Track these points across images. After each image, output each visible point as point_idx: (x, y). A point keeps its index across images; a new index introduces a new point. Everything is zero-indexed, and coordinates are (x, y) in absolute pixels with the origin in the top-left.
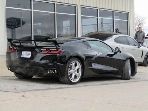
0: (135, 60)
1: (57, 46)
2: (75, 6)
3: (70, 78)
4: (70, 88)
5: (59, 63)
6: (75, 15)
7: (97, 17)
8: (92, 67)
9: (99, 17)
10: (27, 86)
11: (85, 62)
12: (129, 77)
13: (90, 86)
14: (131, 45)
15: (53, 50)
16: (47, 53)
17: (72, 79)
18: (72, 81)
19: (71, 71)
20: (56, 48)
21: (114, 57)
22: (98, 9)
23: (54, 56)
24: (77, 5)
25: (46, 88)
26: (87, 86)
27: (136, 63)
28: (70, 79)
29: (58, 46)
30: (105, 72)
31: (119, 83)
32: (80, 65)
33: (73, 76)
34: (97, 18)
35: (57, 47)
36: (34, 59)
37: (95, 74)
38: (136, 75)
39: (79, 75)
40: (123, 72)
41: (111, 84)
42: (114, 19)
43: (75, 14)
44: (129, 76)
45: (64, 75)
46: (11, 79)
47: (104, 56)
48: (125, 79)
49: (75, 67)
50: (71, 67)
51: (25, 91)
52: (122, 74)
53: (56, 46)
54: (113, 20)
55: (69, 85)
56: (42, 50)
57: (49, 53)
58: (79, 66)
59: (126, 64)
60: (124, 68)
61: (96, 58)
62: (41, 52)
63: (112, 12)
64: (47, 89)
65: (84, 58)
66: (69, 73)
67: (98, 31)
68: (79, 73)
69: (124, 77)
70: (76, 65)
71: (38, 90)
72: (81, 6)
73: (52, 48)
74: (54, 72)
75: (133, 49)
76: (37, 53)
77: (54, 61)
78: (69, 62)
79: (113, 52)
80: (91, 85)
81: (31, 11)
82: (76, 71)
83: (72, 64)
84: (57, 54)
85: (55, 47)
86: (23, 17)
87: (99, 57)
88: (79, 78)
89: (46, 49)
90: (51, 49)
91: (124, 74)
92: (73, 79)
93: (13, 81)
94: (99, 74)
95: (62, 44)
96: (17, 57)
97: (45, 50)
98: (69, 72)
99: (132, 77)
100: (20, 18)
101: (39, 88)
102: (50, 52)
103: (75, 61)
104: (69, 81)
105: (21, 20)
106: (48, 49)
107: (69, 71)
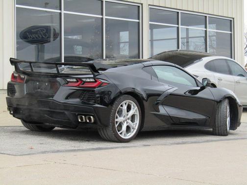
0: (238, 101)
1: (96, 74)
2: (139, 6)
3: (119, 131)
4: (117, 149)
5: (98, 104)
6: (138, 21)
7: (177, 26)
8: (159, 112)
9: (181, 25)
10: (40, 144)
11: (146, 104)
12: (227, 132)
13: (153, 145)
14: (235, 75)
15: (88, 80)
16: (78, 86)
17: (121, 133)
18: (122, 136)
19: (120, 119)
20: (94, 78)
21: (199, 95)
22: (180, 12)
23: (90, 91)
24: (142, 4)
25: (73, 148)
26: (149, 146)
27: (240, 106)
28: (119, 133)
29: (98, 74)
30: (183, 121)
31: (208, 141)
32: (136, 108)
33: (124, 128)
34: (178, 28)
35: (95, 76)
36: (54, 96)
37: (165, 124)
38: (239, 129)
39: (136, 125)
40: (215, 123)
41: (192, 143)
42: (208, 30)
43: (139, 19)
44: (227, 129)
45: (106, 126)
46: (15, 131)
47: (182, 93)
48: (219, 135)
49: (128, 111)
50: (120, 113)
51: (33, 154)
52: (214, 126)
53: (93, 74)
54: (206, 31)
55: (117, 144)
56: (68, 80)
57: (81, 86)
58: (135, 110)
59: (222, 108)
60: (217, 116)
61: (166, 96)
62: (67, 84)
63: (204, 17)
64: (74, 151)
65: (145, 96)
66: (117, 122)
67: (179, 50)
68: (135, 123)
69: (217, 132)
70: (129, 108)
71: (58, 151)
72: (149, 5)
73: (86, 78)
74: (90, 119)
75: (238, 82)
76: (60, 85)
77: (89, 100)
78: (116, 102)
79: (198, 86)
80: (155, 145)
81: (60, 13)
82: (129, 119)
83: (122, 106)
84: (95, 87)
85: (92, 76)
86: (54, 24)
87: (171, 94)
88: (135, 131)
89: (76, 78)
90: (84, 80)
91: (217, 125)
92: (123, 134)
93: (17, 135)
94: (172, 124)
95: (104, 70)
96: (25, 93)
97: (75, 80)
98: (116, 120)
99: (231, 131)
100: (50, 27)
101: (60, 148)
102: (83, 84)
103: (128, 101)
104: (115, 136)
105: (52, 29)
106: (80, 79)
107: (117, 118)
